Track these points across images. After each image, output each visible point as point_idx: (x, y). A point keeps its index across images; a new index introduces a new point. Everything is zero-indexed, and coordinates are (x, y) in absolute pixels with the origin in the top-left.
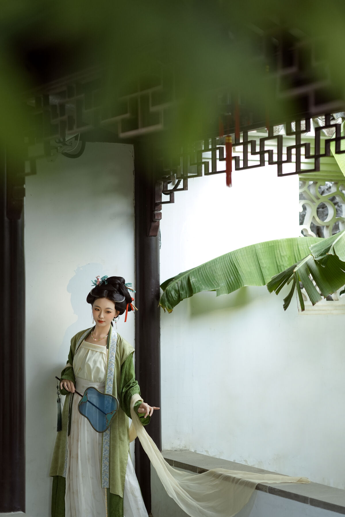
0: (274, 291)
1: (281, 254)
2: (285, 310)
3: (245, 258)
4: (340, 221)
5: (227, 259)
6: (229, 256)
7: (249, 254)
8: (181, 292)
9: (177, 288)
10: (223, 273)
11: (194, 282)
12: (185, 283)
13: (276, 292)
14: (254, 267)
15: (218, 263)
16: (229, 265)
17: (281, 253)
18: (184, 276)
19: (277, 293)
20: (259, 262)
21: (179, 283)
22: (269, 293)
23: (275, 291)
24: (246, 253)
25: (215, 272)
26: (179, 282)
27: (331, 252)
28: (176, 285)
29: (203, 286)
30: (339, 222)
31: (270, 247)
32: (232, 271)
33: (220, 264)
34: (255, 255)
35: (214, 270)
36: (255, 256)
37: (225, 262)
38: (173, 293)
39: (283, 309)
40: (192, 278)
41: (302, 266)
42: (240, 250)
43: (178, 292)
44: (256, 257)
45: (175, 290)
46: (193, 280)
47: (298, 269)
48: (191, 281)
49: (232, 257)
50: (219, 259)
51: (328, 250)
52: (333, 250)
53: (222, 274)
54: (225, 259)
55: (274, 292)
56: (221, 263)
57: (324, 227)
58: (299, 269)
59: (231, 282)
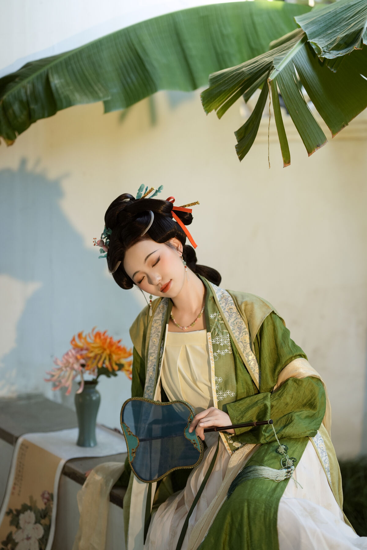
0: (214, 110)
2: (241, 159)
8: (33, 106)
9: (24, 98)
12: (40, 87)
13: (218, 113)
18: (38, 73)
19: (220, 114)
21: (29, 87)
22: (205, 113)
23: (216, 110)
28: (23, 91)
38: (16, 107)
39: (236, 157)
41: (284, 69)
43: (25, 105)
45: (21, 102)
47: (278, 76)
48: (53, 85)
55: (214, 113)
58: (279, 74)
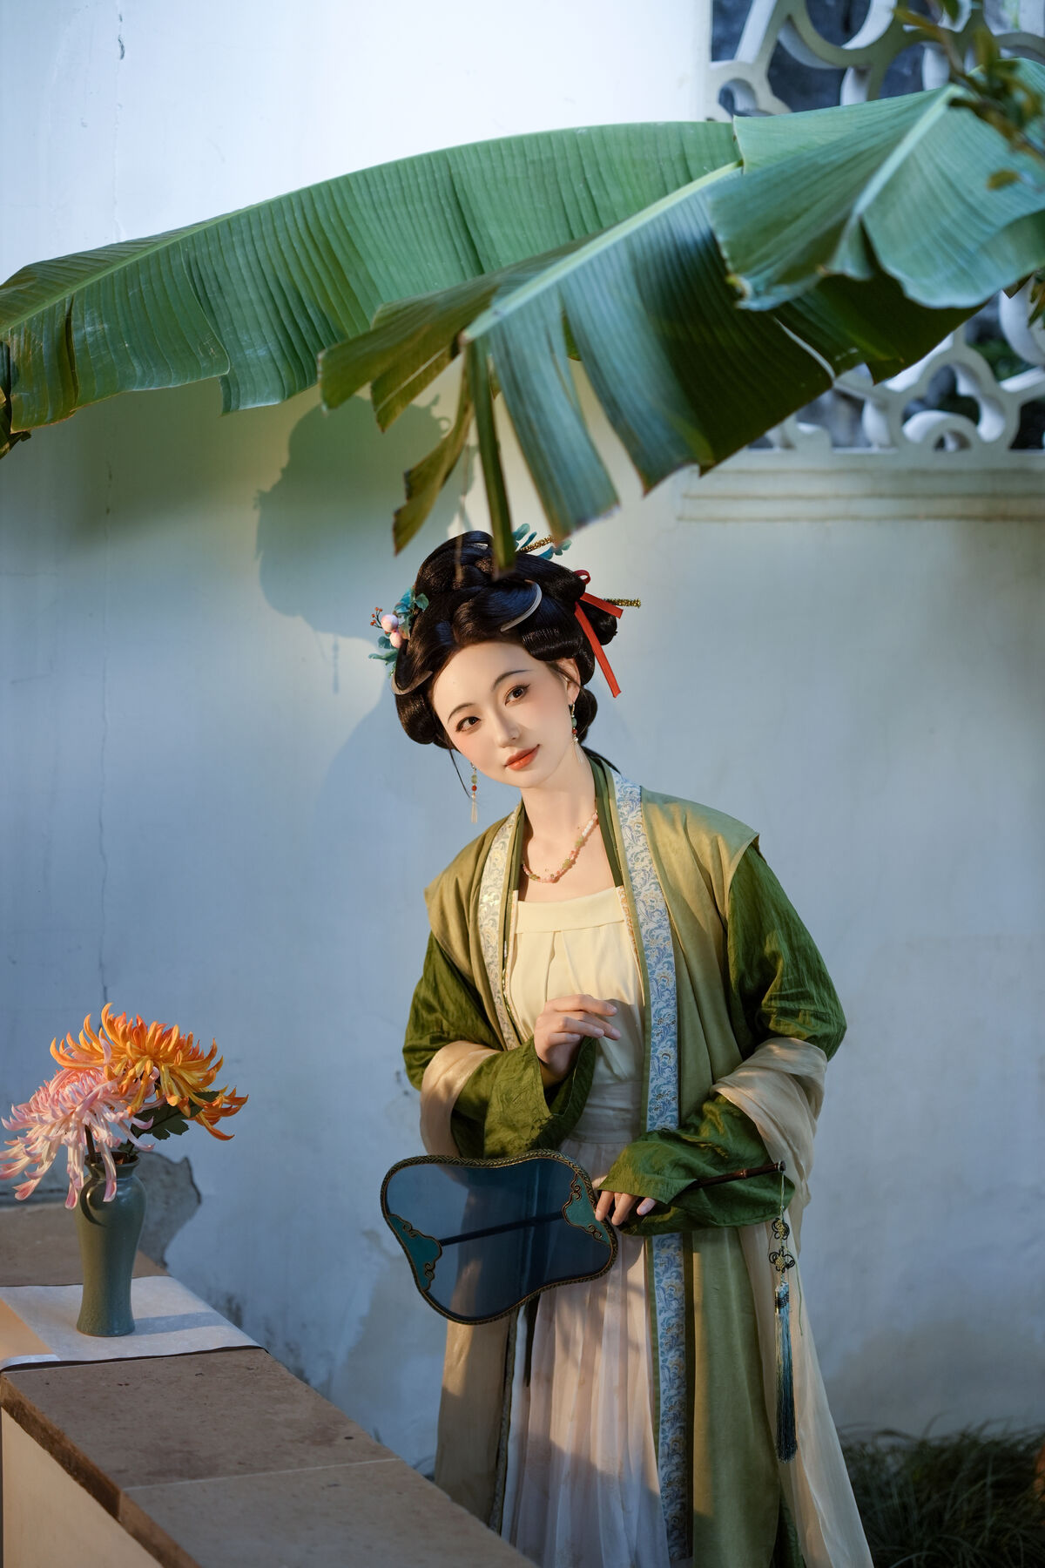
1: (597, 201)
3: (394, 213)
4: (925, 44)
5: (290, 224)
6: (303, 209)
7: (416, 195)
10: (264, 293)
11: (90, 340)
14: (442, 260)
15: (237, 245)
16: (299, 250)
17: (594, 193)
20: (474, 235)
24: (398, 193)
25: (220, 288)
26: (15, 337)
27: (846, 263)
29: (135, 364)
30: (922, 49)
31: (531, 168)
32: (313, 281)
33: (249, 248)
34: (449, 205)
35: (212, 277)
36: (447, 210)
37: (281, 236)
40: (88, 318)
42: (366, 179)
44: (457, 215)
46: (89, 329)
49: (315, 212)
50: (243, 221)
51: (826, 245)
52: (857, 248)
53: (262, 301)
54: (278, 223)
56: (258, 244)
57: (841, 74)
59: (306, 337)
